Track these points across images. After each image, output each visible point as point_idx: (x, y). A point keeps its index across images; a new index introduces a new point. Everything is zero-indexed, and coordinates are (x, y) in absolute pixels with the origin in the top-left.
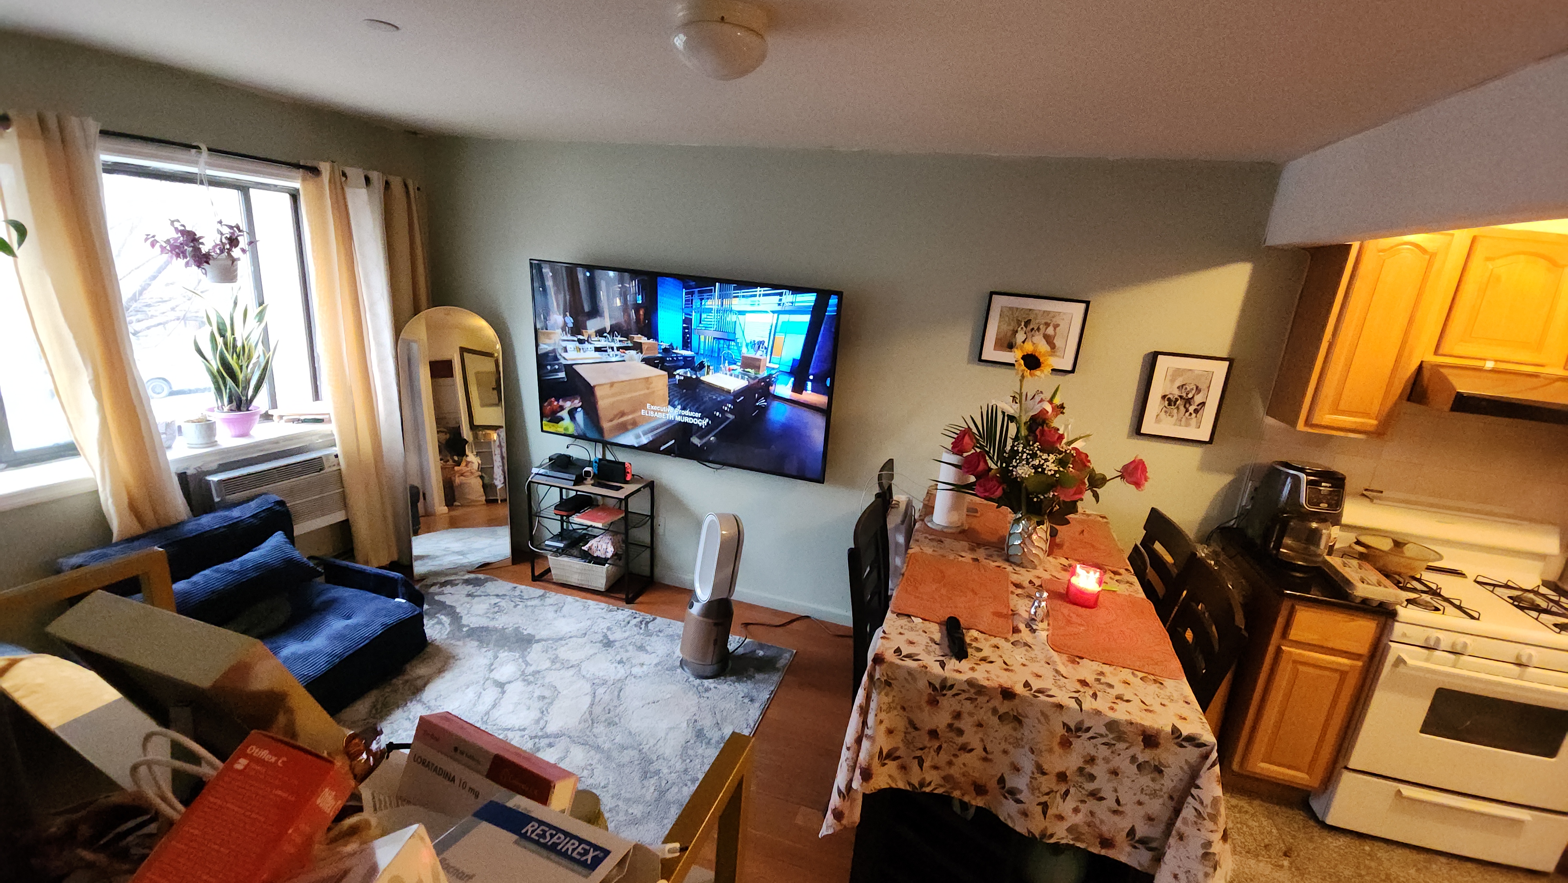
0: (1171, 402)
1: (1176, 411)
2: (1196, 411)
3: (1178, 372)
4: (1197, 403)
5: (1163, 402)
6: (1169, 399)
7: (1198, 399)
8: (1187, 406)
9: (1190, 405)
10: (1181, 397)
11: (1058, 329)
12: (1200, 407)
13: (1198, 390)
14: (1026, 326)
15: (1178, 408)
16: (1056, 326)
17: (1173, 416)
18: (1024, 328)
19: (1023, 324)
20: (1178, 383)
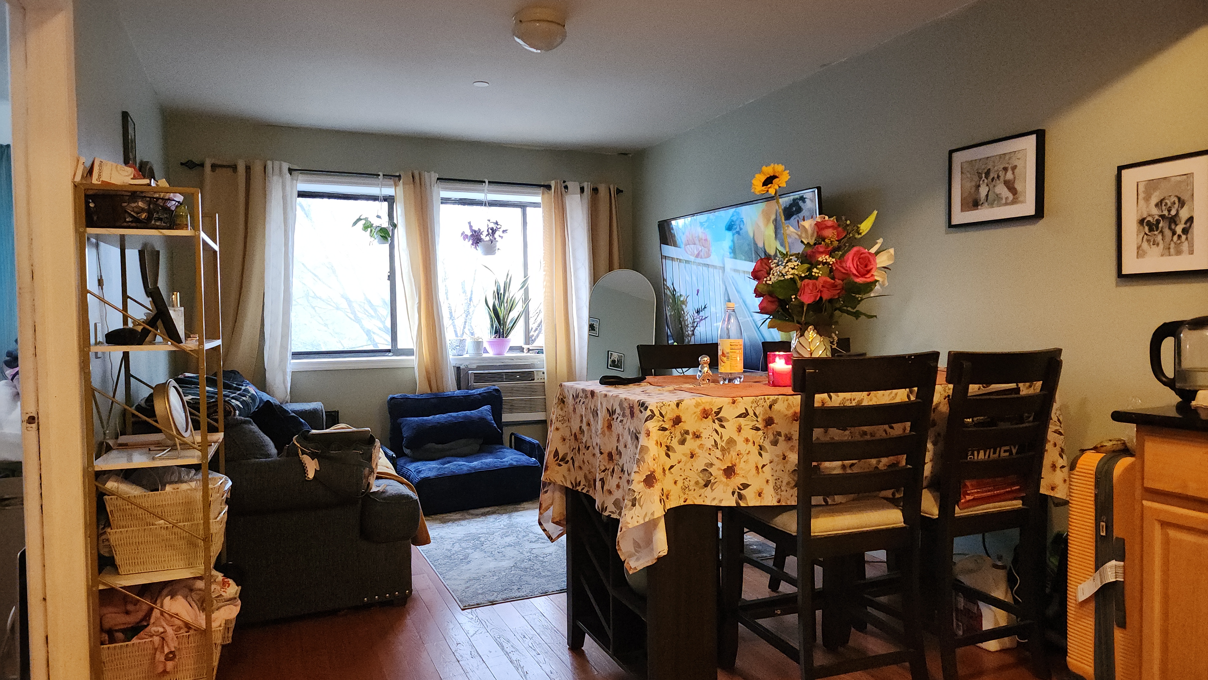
0: (1153, 226)
1: (1160, 237)
2: (1185, 231)
3: (1152, 185)
4: (1183, 221)
5: (1141, 228)
6: (1149, 224)
7: (1184, 214)
8: (1173, 227)
9: (1176, 225)
10: (1163, 217)
11: (1016, 171)
12: (1188, 224)
13: (1182, 203)
14: (986, 177)
15: (1162, 232)
16: (1014, 168)
17: (1158, 245)
18: (986, 181)
19: (983, 175)
20: (1154, 200)
